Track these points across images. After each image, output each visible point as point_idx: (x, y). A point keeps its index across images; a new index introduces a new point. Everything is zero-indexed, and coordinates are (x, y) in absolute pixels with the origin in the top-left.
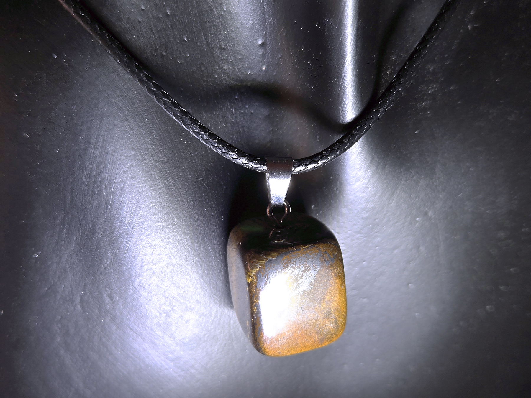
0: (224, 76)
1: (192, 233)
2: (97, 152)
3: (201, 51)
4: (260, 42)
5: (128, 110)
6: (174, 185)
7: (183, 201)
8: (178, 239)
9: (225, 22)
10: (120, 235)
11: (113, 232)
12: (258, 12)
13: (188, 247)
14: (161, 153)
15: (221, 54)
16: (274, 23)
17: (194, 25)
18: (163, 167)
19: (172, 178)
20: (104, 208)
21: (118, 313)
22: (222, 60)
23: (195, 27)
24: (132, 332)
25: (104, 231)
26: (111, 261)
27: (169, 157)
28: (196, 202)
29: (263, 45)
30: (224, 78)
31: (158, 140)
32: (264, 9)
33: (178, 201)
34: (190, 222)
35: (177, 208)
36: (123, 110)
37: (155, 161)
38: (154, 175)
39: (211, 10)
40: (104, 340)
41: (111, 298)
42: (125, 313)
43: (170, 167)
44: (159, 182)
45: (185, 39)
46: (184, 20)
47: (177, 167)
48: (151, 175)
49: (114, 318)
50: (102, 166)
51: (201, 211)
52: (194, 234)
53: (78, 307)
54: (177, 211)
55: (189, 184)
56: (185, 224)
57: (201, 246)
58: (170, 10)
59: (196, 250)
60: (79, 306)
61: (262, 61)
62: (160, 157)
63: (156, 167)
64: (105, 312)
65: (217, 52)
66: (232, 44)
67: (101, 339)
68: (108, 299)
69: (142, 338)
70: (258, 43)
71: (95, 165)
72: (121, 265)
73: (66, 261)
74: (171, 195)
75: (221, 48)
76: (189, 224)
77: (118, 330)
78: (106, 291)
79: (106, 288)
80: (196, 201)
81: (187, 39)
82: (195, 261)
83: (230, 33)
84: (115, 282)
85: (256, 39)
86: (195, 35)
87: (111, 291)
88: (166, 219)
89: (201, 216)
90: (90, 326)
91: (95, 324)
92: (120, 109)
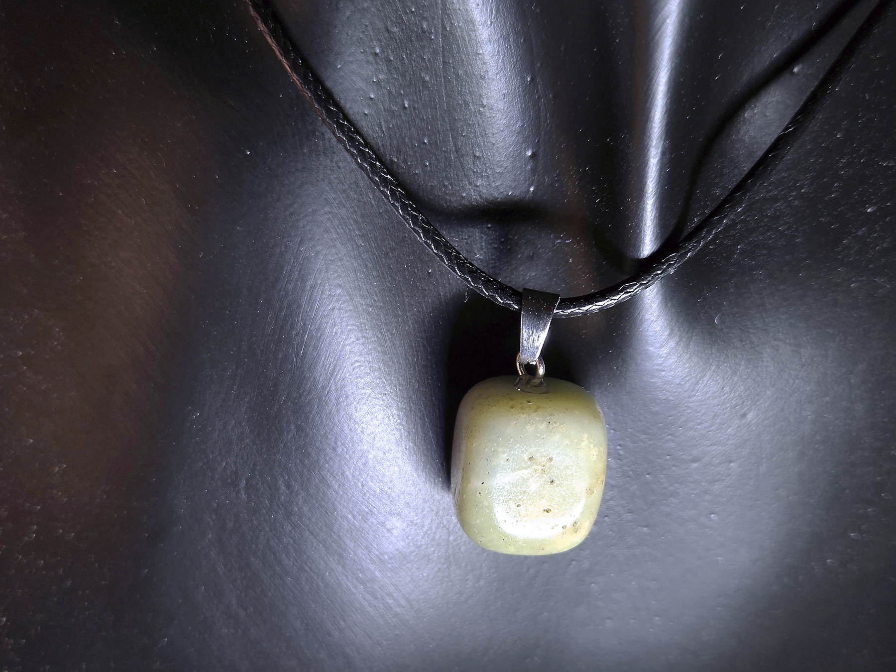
0: (474, 195)
1: (408, 408)
2: (290, 287)
3: (446, 158)
4: (529, 153)
5: (338, 234)
6: (390, 340)
7: (400, 363)
8: (388, 414)
9: (483, 121)
10: (308, 401)
11: (300, 396)
12: (530, 111)
13: (401, 427)
14: (376, 295)
15: (474, 164)
16: (551, 128)
17: (440, 123)
18: (378, 315)
19: (388, 330)
20: (292, 362)
21: (295, 508)
22: (474, 172)
23: (442, 125)
24: (311, 537)
25: (288, 393)
26: (294, 435)
27: (387, 301)
28: (418, 366)
29: (534, 156)
30: (474, 197)
31: (374, 276)
32: (539, 108)
33: (394, 363)
34: (407, 392)
35: (390, 372)
36: (331, 232)
37: (367, 305)
38: (365, 324)
39: (466, 104)
40: (272, 543)
41: (288, 486)
42: (305, 509)
43: (388, 314)
44: (369, 334)
45: (426, 142)
46: (426, 115)
47: (396, 316)
48: (361, 324)
49: (289, 514)
50: (295, 306)
51: (424, 379)
52: (411, 410)
53: (241, 494)
54: (391, 376)
55: (411, 341)
56: (400, 395)
57: (419, 427)
58: (409, 100)
59: (411, 433)
60: (243, 492)
61: (529, 179)
62: (375, 301)
63: (369, 313)
64: (277, 505)
65: (467, 161)
66: (490, 152)
67: (268, 541)
68: (283, 488)
69: (324, 546)
70: (527, 153)
71: (285, 303)
72: (307, 442)
73: (233, 429)
74: (384, 353)
75: (475, 156)
76: (405, 396)
77: (293, 532)
78: (283, 477)
79: (282, 472)
80: (417, 364)
81: (429, 142)
82: (407, 448)
83: (489, 137)
84: (295, 464)
85: (525, 149)
86: (439, 136)
87: (289, 477)
88: (375, 385)
89: (423, 386)
90: (256, 523)
91: (262, 519)
92: (327, 231)
